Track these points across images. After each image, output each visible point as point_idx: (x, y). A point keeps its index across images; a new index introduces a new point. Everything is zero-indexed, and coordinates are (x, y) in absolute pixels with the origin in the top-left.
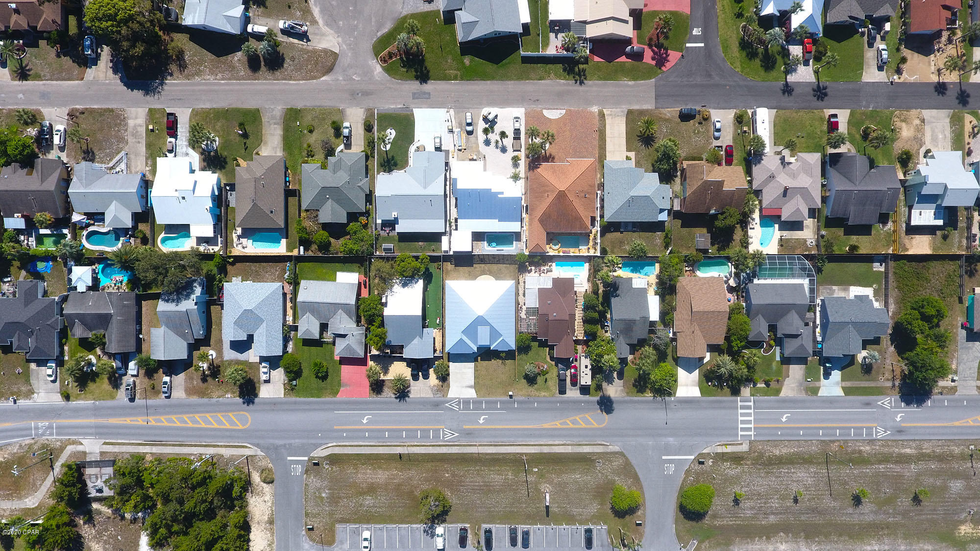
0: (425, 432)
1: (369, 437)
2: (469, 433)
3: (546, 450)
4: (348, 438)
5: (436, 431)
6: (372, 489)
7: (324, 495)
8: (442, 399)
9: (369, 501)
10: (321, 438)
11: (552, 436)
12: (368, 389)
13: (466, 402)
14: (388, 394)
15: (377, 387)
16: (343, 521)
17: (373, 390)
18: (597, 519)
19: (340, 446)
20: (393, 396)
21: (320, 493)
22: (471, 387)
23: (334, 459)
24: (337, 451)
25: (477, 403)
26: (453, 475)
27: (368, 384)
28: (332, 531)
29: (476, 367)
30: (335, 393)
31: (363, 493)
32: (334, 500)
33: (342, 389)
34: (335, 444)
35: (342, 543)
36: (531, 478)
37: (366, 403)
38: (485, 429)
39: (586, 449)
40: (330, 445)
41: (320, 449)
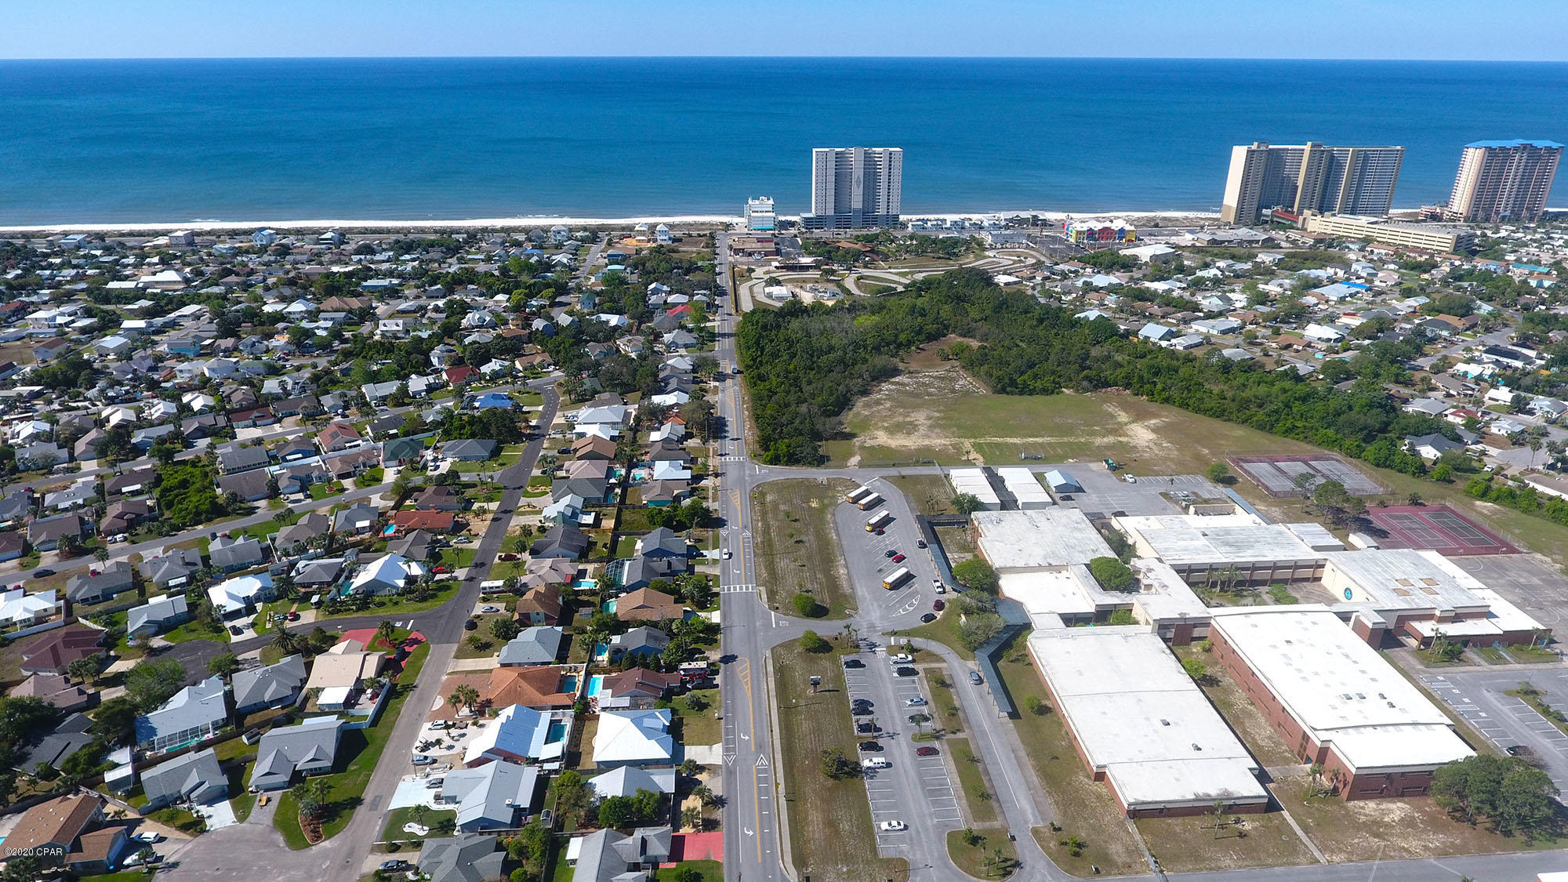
0: (759, 780)
1: (770, 829)
2: (760, 747)
3: (773, 693)
4: (772, 848)
5: (759, 771)
6: (831, 824)
7: (845, 870)
8: (723, 767)
9: (844, 826)
10: (774, 875)
11: (759, 690)
12: (713, 833)
13: (726, 750)
14: (719, 814)
15: (710, 825)
16: (874, 850)
17: (714, 828)
18: (835, 661)
19: (782, 856)
20: (721, 810)
21: (843, 873)
22: (711, 749)
23: (800, 861)
24: (788, 858)
25: (727, 742)
26: (806, 758)
27: (707, 834)
28: (888, 863)
29: (688, 745)
30: (718, 865)
31: (837, 832)
32: (848, 859)
33: (712, 858)
34: (781, 861)
35: (901, 852)
36: (802, 702)
37: (729, 832)
38: (755, 733)
39: (770, 669)
40: (782, 866)
41: (787, 876)
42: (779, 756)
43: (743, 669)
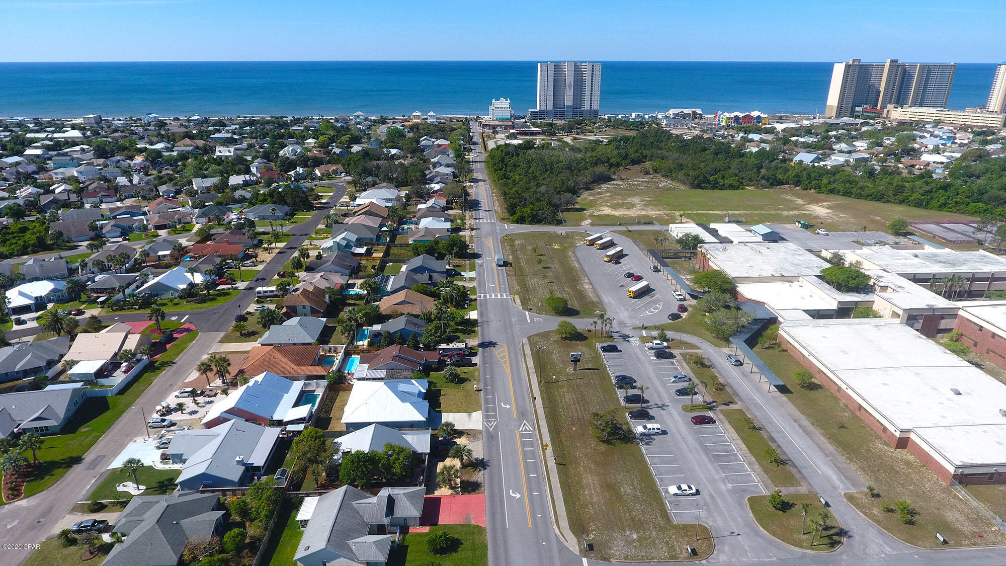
0: (524, 444)
1: (540, 490)
2: (523, 414)
3: (532, 370)
4: (544, 511)
5: (522, 436)
6: (610, 487)
7: (635, 537)
8: (484, 434)
9: (626, 490)
10: (548, 541)
11: (518, 368)
12: (473, 496)
13: (487, 417)
14: (479, 476)
15: (470, 487)
16: (665, 515)
17: (474, 490)
18: (592, 347)
19: (557, 521)
20: (482, 472)
21: (634, 541)
22: (470, 416)
23: (578, 527)
24: (564, 523)
25: (487, 410)
26: (573, 425)
27: (466, 497)
28: (686, 530)
29: (446, 412)
30: (480, 530)
31: (618, 496)
32: (637, 525)
33: (473, 522)
34: (555, 527)
35: (699, 518)
36: (563, 378)
37: (492, 496)
38: (516, 403)
39: (528, 351)
40: (557, 532)
41: (566, 544)
42: (543, 423)
43: (501, 353)
